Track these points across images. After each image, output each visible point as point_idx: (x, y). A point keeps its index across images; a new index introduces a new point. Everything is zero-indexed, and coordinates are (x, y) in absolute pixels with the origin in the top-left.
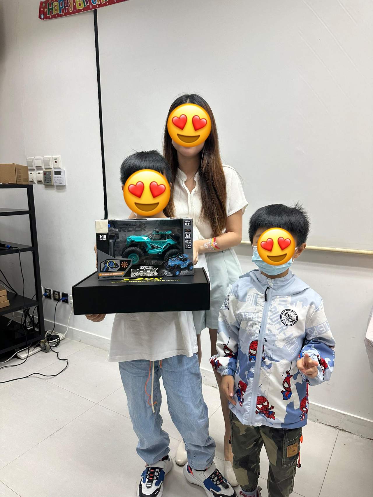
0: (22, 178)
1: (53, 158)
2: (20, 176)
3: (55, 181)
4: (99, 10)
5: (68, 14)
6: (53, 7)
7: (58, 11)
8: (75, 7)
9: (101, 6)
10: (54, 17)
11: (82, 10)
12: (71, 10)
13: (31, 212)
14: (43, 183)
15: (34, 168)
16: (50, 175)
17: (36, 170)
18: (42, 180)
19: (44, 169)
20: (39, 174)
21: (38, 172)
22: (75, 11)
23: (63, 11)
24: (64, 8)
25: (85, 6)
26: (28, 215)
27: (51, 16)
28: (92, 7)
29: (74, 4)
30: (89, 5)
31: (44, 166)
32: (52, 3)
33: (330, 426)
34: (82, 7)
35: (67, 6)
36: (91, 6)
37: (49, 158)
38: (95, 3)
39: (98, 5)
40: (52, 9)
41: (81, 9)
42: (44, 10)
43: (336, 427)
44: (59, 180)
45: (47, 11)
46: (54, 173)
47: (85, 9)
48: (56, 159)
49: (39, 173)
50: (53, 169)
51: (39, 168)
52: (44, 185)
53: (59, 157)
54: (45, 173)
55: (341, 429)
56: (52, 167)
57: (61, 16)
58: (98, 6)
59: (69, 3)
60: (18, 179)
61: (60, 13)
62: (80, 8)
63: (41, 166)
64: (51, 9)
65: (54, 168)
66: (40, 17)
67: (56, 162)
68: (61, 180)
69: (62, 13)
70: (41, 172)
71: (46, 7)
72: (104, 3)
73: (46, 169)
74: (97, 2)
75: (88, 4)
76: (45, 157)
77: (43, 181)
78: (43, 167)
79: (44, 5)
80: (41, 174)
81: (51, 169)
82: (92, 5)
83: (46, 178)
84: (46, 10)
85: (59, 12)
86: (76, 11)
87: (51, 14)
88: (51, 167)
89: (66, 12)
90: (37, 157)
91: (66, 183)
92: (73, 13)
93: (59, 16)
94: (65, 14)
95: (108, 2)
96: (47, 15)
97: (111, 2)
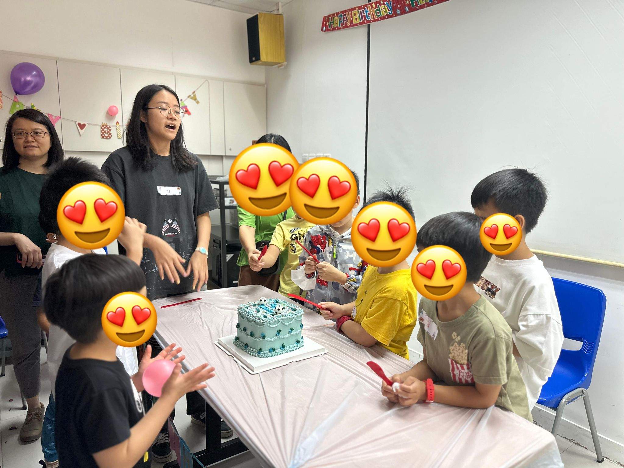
4: (372, 24)
5: (346, 27)
6: (334, 21)
7: (337, 25)
8: (352, 21)
10: (334, 29)
11: (358, 24)
12: (349, 24)
22: (352, 25)
23: (342, 25)
24: (343, 22)
25: (360, 21)
27: (331, 29)
28: (367, 22)
29: (352, 19)
30: (364, 20)
32: (333, 18)
33: (565, 438)
34: (358, 22)
35: (345, 21)
36: (365, 21)
38: (369, 19)
39: (372, 20)
40: (333, 22)
41: (357, 23)
42: (326, 23)
43: (571, 440)
45: (328, 24)
47: (360, 24)
55: (576, 443)
57: (340, 29)
58: (371, 21)
59: (347, 18)
61: (340, 26)
62: (357, 22)
64: (332, 22)
66: (322, 30)
69: (341, 26)
71: (328, 21)
72: (377, 18)
74: (371, 18)
79: (327, 18)
82: (366, 20)
84: (327, 24)
85: (338, 26)
86: (353, 25)
87: (331, 28)
89: (345, 25)
92: (350, 26)
93: (339, 29)
94: (344, 28)
95: (380, 18)
96: (329, 28)
97: (384, 18)
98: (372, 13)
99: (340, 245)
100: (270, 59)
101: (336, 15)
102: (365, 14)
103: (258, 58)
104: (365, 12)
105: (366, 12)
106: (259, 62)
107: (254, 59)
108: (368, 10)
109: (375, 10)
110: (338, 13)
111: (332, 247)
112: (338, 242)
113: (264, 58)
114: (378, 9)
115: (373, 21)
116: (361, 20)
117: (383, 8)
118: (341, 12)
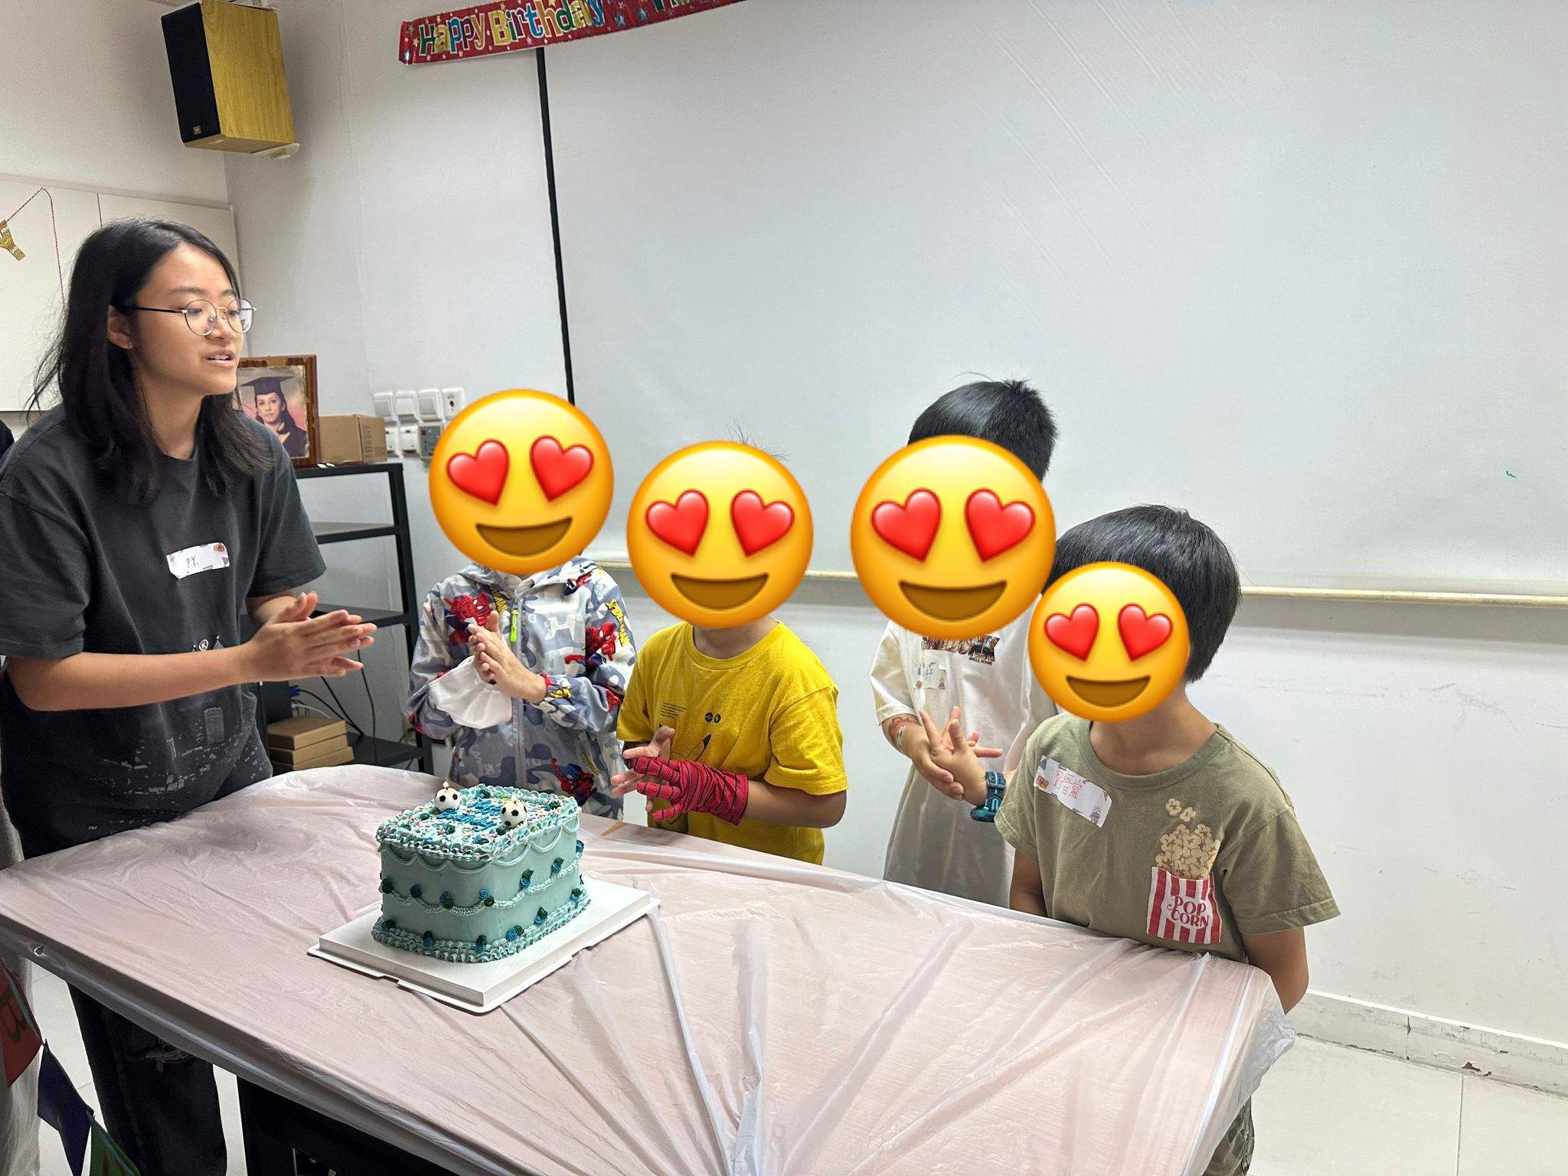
0: (373, 449)
1: (442, 393)
2: (370, 443)
4: (549, 50)
5: (473, 53)
6: (435, 36)
7: (446, 46)
8: (490, 40)
9: (554, 40)
10: (437, 58)
11: (508, 48)
12: (480, 45)
13: (400, 528)
14: (418, 456)
15: (395, 418)
16: (438, 437)
17: (398, 422)
18: (417, 447)
19: (421, 422)
20: (409, 434)
21: (404, 429)
22: (490, 48)
23: (460, 47)
24: (462, 39)
25: (514, 38)
26: (393, 538)
27: (429, 58)
28: (532, 42)
29: (488, 33)
30: (524, 36)
31: (422, 414)
32: (432, 28)
34: (508, 40)
35: (470, 37)
36: (529, 41)
37: (433, 394)
38: (540, 34)
39: (547, 39)
40: (433, 39)
41: (505, 44)
42: (411, 42)
45: (419, 44)
47: (514, 46)
48: (451, 396)
49: (408, 432)
50: (444, 421)
51: (410, 418)
52: (422, 460)
53: (460, 391)
54: (423, 432)
56: (440, 415)
57: (457, 57)
58: (546, 41)
59: (475, 30)
60: (366, 451)
61: (453, 50)
62: (502, 42)
63: (412, 415)
64: (429, 40)
65: (447, 419)
66: (402, 58)
67: (452, 403)
69: (458, 51)
70: (414, 428)
71: (416, 34)
72: (562, 34)
73: (425, 421)
74: (544, 32)
75: (522, 35)
76: (422, 391)
77: (419, 451)
78: (418, 417)
79: (411, 29)
80: (413, 433)
81: (439, 420)
82: (531, 37)
83: (427, 444)
84: (416, 42)
85: (450, 49)
86: (492, 48)
87: (429, 53)
88: (439, 417)
89: (469, 49)
90: (400, 393)
92: (486, 51)
93: (450, 57)
94: (467, 55)
95: (572, 33)
96: (420, 55)
97: (580, 34)
98: (549, 20)
99: (530, 604)
100: (248, 133)
101: (439, 20)
102: (528, 22)
103: (212, 128)
104: (527, 16)
105: (531, 16)
106: (216, 140)
107: (197, 130)
108: (537, 11)
109: (555, 13)
110: (445, 17)
111: (509, 614)
112: (522, 601)
113: (231, 130)
114: (565, 10)
115: (550, 41)
116: (518, 37)
117: (579, 9)
118: (455, 13)
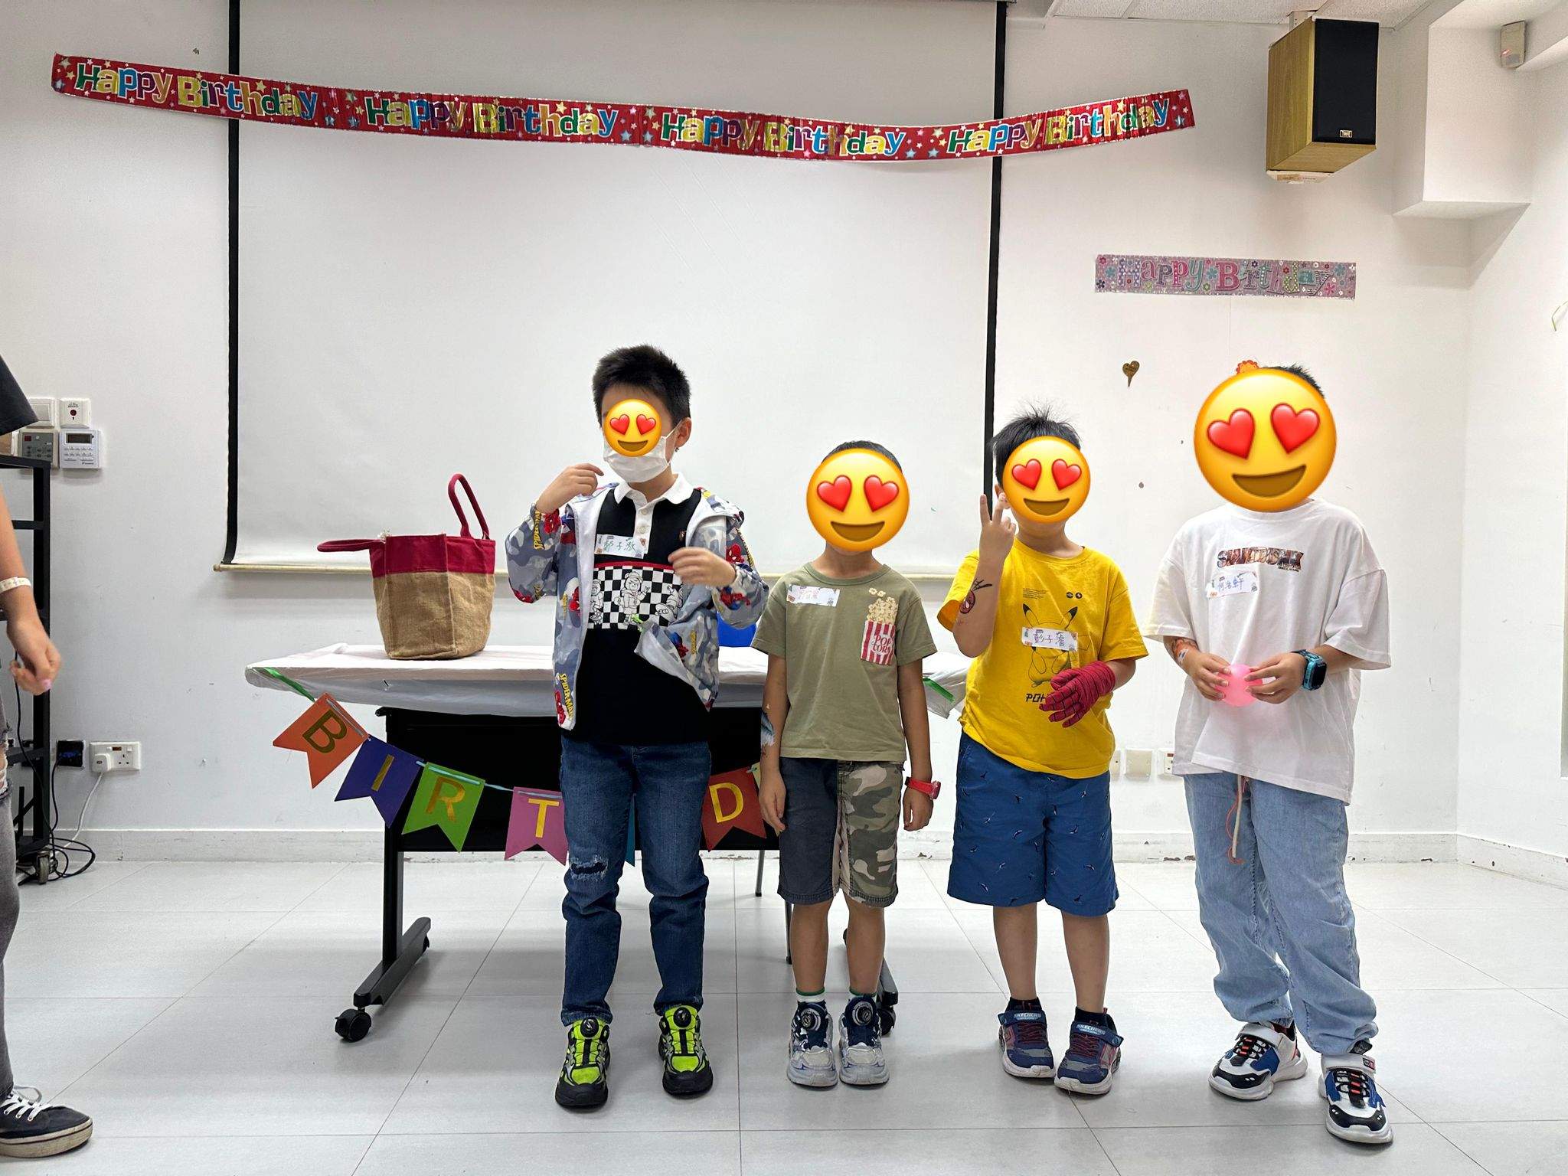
1: (59, 402)
3: (67, 458)
4: (244, 125)
5: (149, 103)
6: (99, 77)
7: (113, 90)
8: (173, 98)
9: (253, 117)
10: (101, 97)
11: (196, 110)
16: (50, 443)
22: (171, 105)
23: (131, 94)
24: (136, 89)
25: (205, 104)
27: (87, 93)
28: (227, 112)
29: (173, 92)
30: (218, 106)
32: (97, 69)
34: (195, 104)
35: (146, 89)
36: (223, 111)
37: (49, 402)
38: (238, 109)
39: (245, 114)
40: (96, 79)
41: (193, 106)
42: (65, 74)
44: (84, 454)
45: (75, 79)
46: (64, 438)
47: (201, 111)
48: (73, 405)
50: (57, 429)
53: (87, 402)
54: (28, 438)
56: (53, 422)
57: (122, 101)
58: (243, 116)
59: (156, 85)
61: (122, 95)
62: (189, 103)
64: (90, 78)
65: (62, 427)
66: (53, 85)
67: (73, 413)
68: (90, 455)
69: (128, 98)
71: (74, 69)
72: (265, 116)
74: (243, 108)
75: (216, 104)
79: (68, 63)
81: (52, 427)
82: (227, 108)
83: (31, 450)
84: (72, 76)
85: (118, 93)
86: (174, 107)
87: (89, 90)
88: (53, 425)
89: (142, 99)
91: (103, 463)
92: (165, 106)
93: (117, 100)
94: (138, 103)
95: (274, 116)
96: (75, 88)
97: (282, 120)
98: (251, 101)
101: (108, 65)
102: (227, 96)
104: (226, 91)
105: (231, 92)
108: (240, 90)
109: (258, 97)
110: (117, 64)
114: (273, 97)
115: (247, 117)
116: (209, 105)
117: (289, 101)
118: (131, 65)
